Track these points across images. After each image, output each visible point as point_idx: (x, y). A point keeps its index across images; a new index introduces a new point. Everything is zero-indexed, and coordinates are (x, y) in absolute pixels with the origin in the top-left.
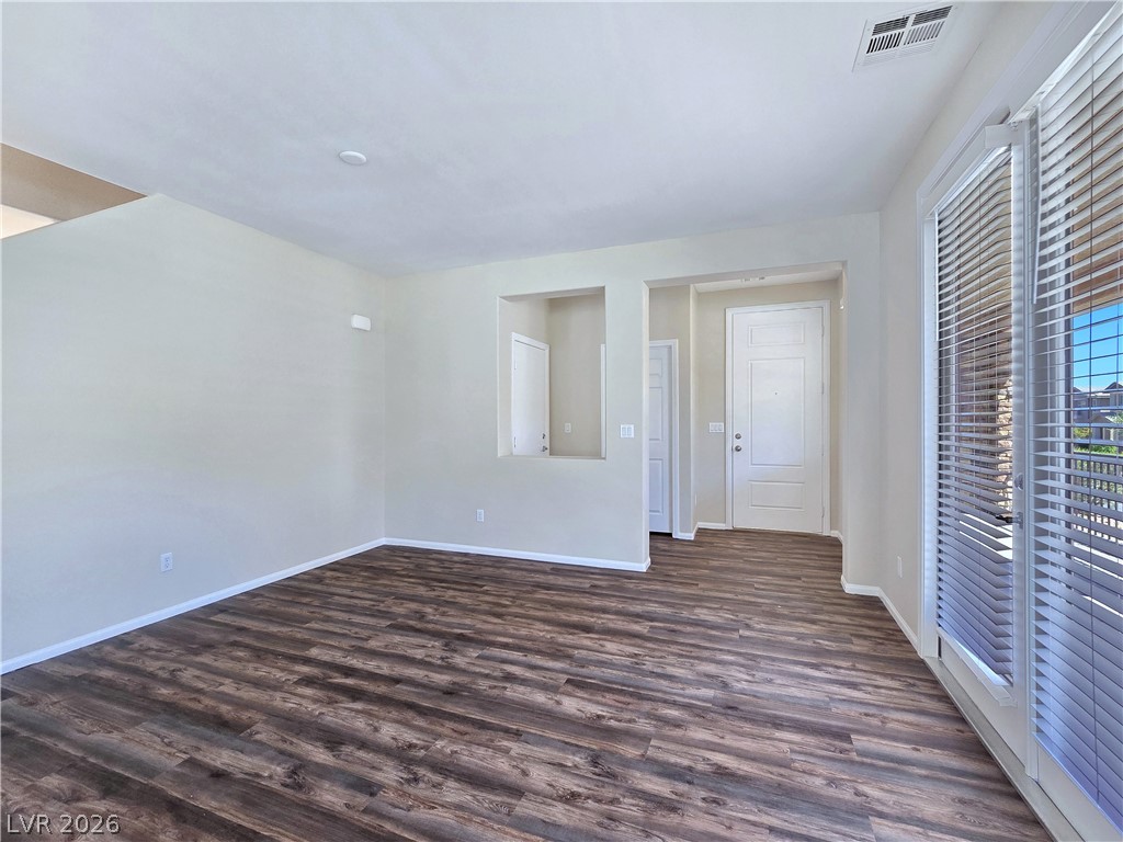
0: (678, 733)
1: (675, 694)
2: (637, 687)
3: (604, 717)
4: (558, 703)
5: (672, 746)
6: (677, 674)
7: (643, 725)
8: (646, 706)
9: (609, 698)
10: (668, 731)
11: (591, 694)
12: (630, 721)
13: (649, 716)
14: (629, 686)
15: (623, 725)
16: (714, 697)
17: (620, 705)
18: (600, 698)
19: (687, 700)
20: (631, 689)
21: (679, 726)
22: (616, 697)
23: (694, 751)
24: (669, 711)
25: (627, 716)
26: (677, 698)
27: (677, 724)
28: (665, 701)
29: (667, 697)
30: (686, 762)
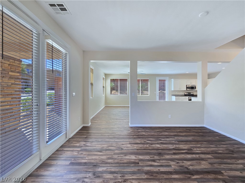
0: (108, 156)
1: (109, 166)
2: (120, 166)
3: (124, 156)
4: (136, 157)
5: (109, 154)
6: (109, 175)
7: (116, 156)
8: (116, 161)
9: (125, 161)
10: (110, 156)
11: (130, 161)
12: (119, 156)
13: (115, 159)
14: (122, 166)
15: (120, 155)
16: (98, 168)
17: (122, 160)
18: (128, 160)
19: (106, 165)
20: (121, 165)
21: (108, 158)
22: (124, 162)
23: (105, 154)
24: (110, 161)
25: (120, 158)
26: (109, 165)
27: (109, 158)
28: (112, 163)
29: (111, 165)
30: (107, 152)
